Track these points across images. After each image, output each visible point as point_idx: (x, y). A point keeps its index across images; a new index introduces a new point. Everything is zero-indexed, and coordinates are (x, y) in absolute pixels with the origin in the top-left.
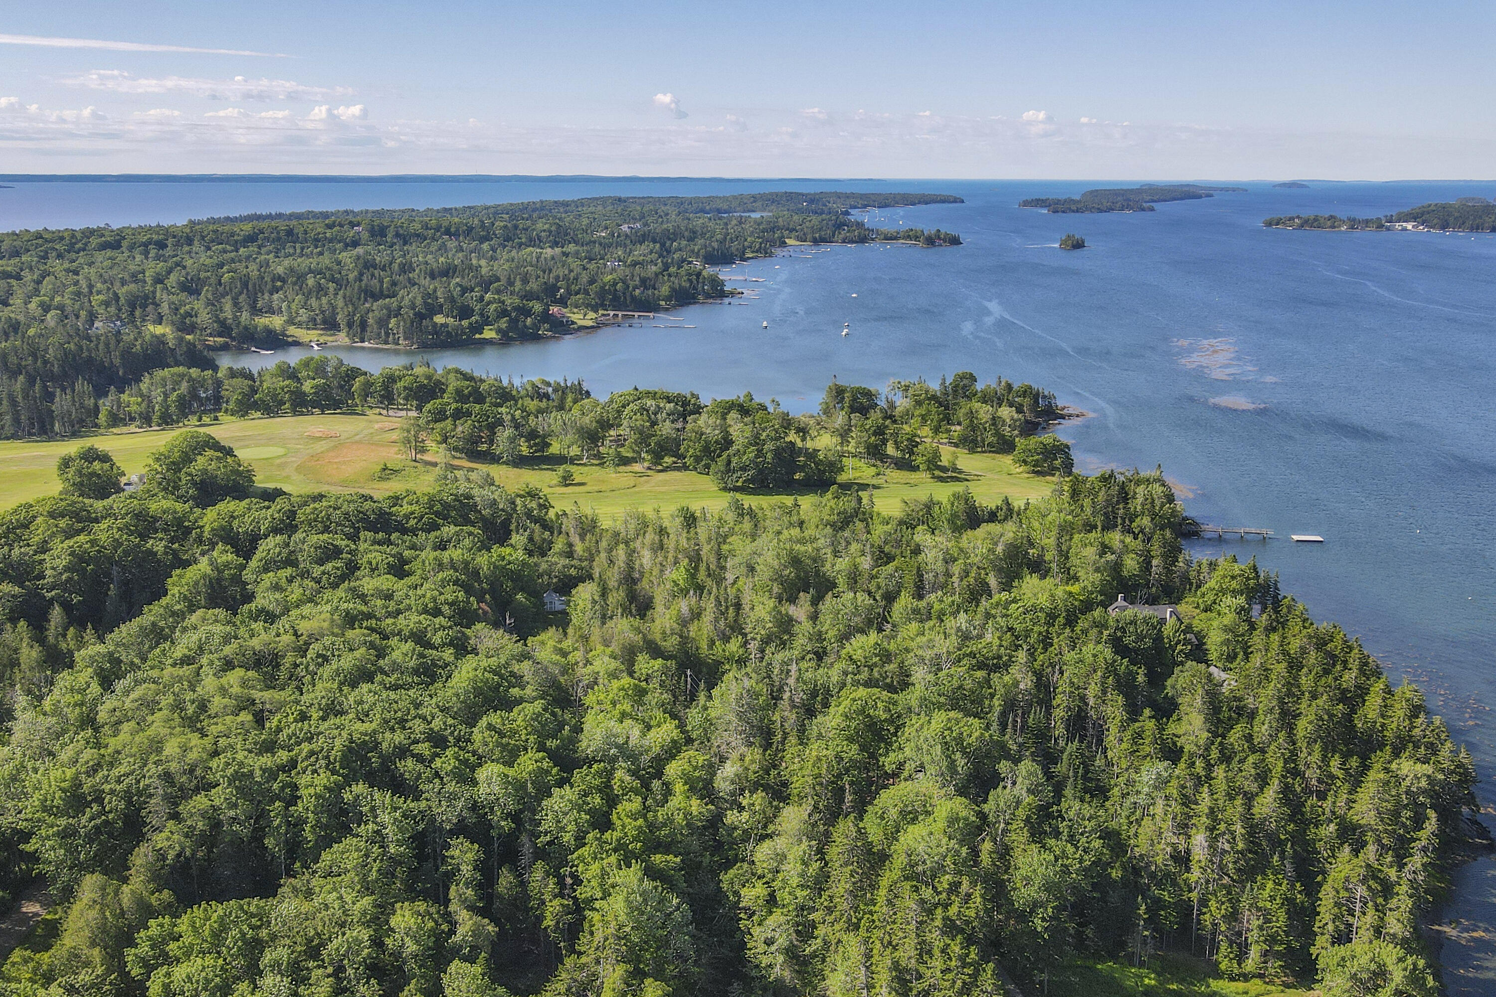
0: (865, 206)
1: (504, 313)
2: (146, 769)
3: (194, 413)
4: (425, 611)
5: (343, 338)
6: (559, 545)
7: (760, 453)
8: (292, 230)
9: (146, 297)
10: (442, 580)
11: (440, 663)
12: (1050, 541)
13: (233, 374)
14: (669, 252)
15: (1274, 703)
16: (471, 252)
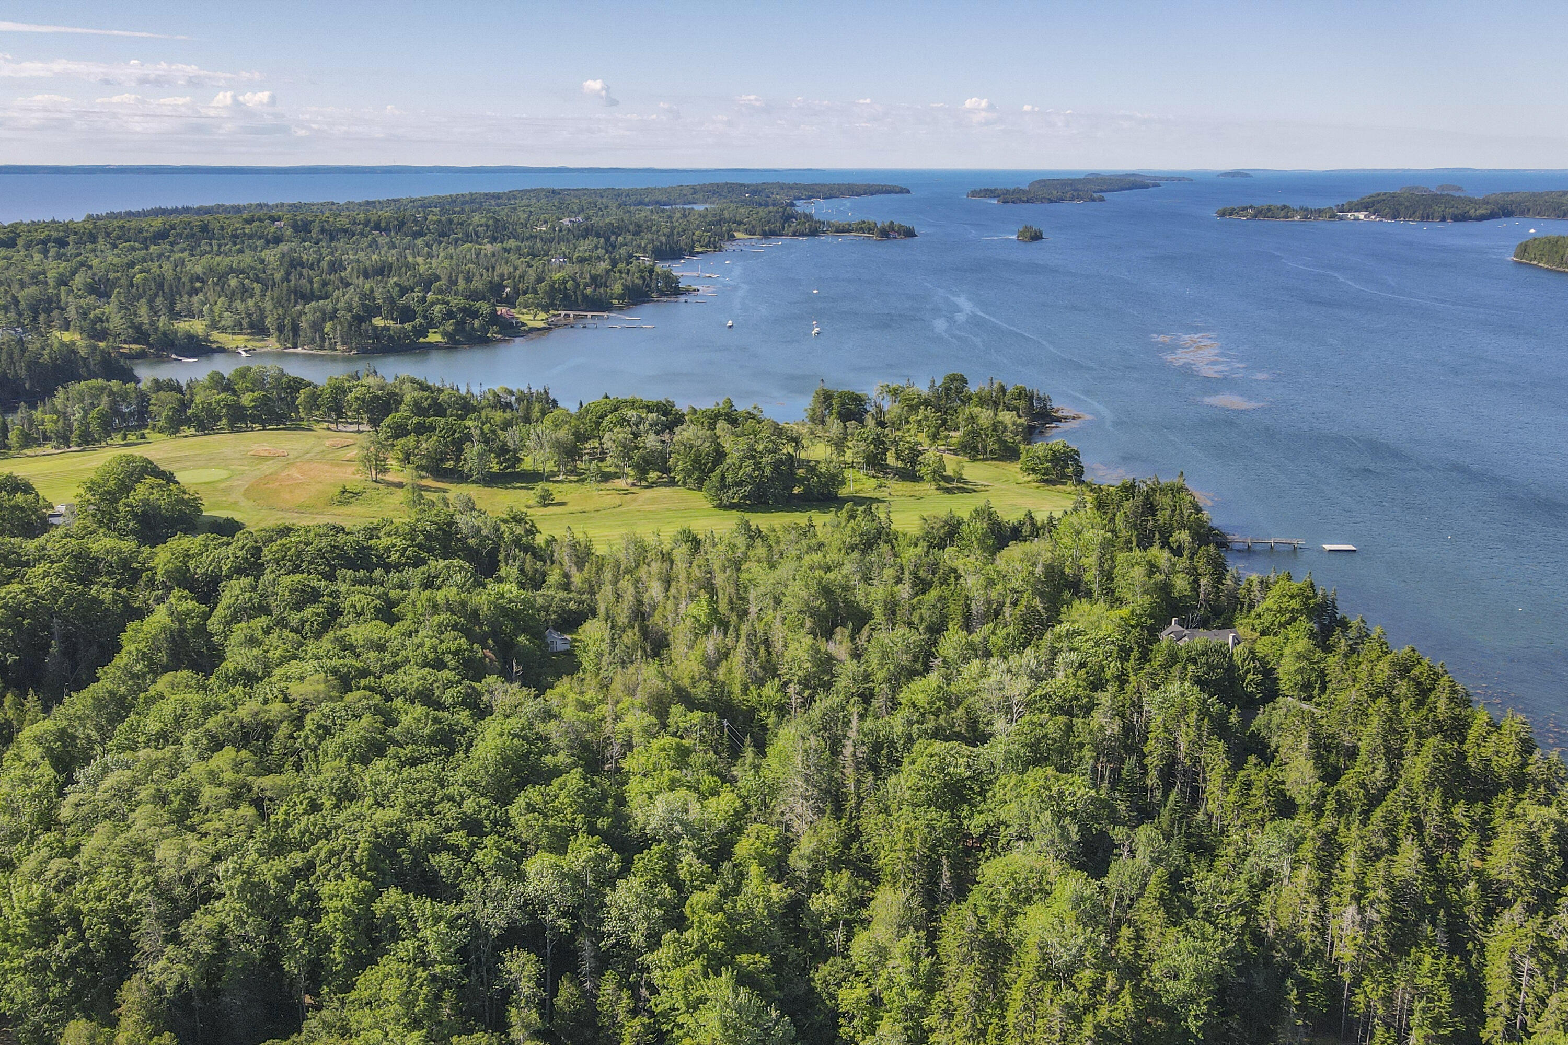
0: (809, 198)
1: (450, 315)
2: (132, 880)
3: (119, 430)
4: (426, 664)
5: (272, 344)
6: (554, 577)
7: (758, 466)
8: (206, 225)
9: (50, 301)
10: (440, 625)
11: (458, 728)
12: (1090, 561)
13: (158, 386)
14: (614, 247)
15: (1379, 741)
16: (405, 249)
